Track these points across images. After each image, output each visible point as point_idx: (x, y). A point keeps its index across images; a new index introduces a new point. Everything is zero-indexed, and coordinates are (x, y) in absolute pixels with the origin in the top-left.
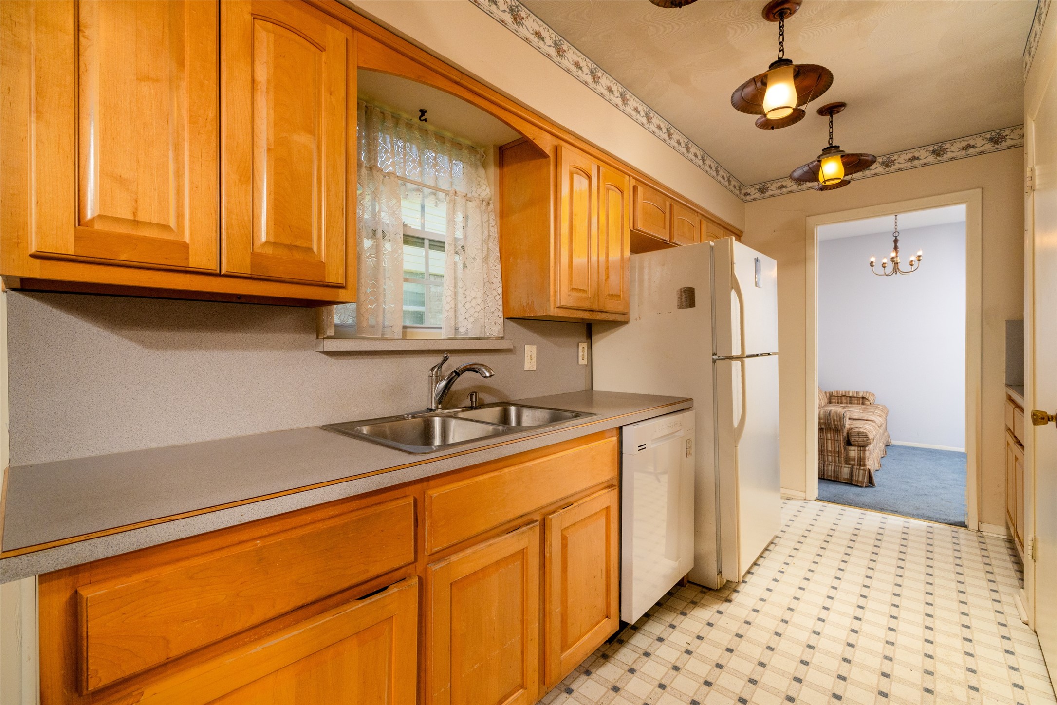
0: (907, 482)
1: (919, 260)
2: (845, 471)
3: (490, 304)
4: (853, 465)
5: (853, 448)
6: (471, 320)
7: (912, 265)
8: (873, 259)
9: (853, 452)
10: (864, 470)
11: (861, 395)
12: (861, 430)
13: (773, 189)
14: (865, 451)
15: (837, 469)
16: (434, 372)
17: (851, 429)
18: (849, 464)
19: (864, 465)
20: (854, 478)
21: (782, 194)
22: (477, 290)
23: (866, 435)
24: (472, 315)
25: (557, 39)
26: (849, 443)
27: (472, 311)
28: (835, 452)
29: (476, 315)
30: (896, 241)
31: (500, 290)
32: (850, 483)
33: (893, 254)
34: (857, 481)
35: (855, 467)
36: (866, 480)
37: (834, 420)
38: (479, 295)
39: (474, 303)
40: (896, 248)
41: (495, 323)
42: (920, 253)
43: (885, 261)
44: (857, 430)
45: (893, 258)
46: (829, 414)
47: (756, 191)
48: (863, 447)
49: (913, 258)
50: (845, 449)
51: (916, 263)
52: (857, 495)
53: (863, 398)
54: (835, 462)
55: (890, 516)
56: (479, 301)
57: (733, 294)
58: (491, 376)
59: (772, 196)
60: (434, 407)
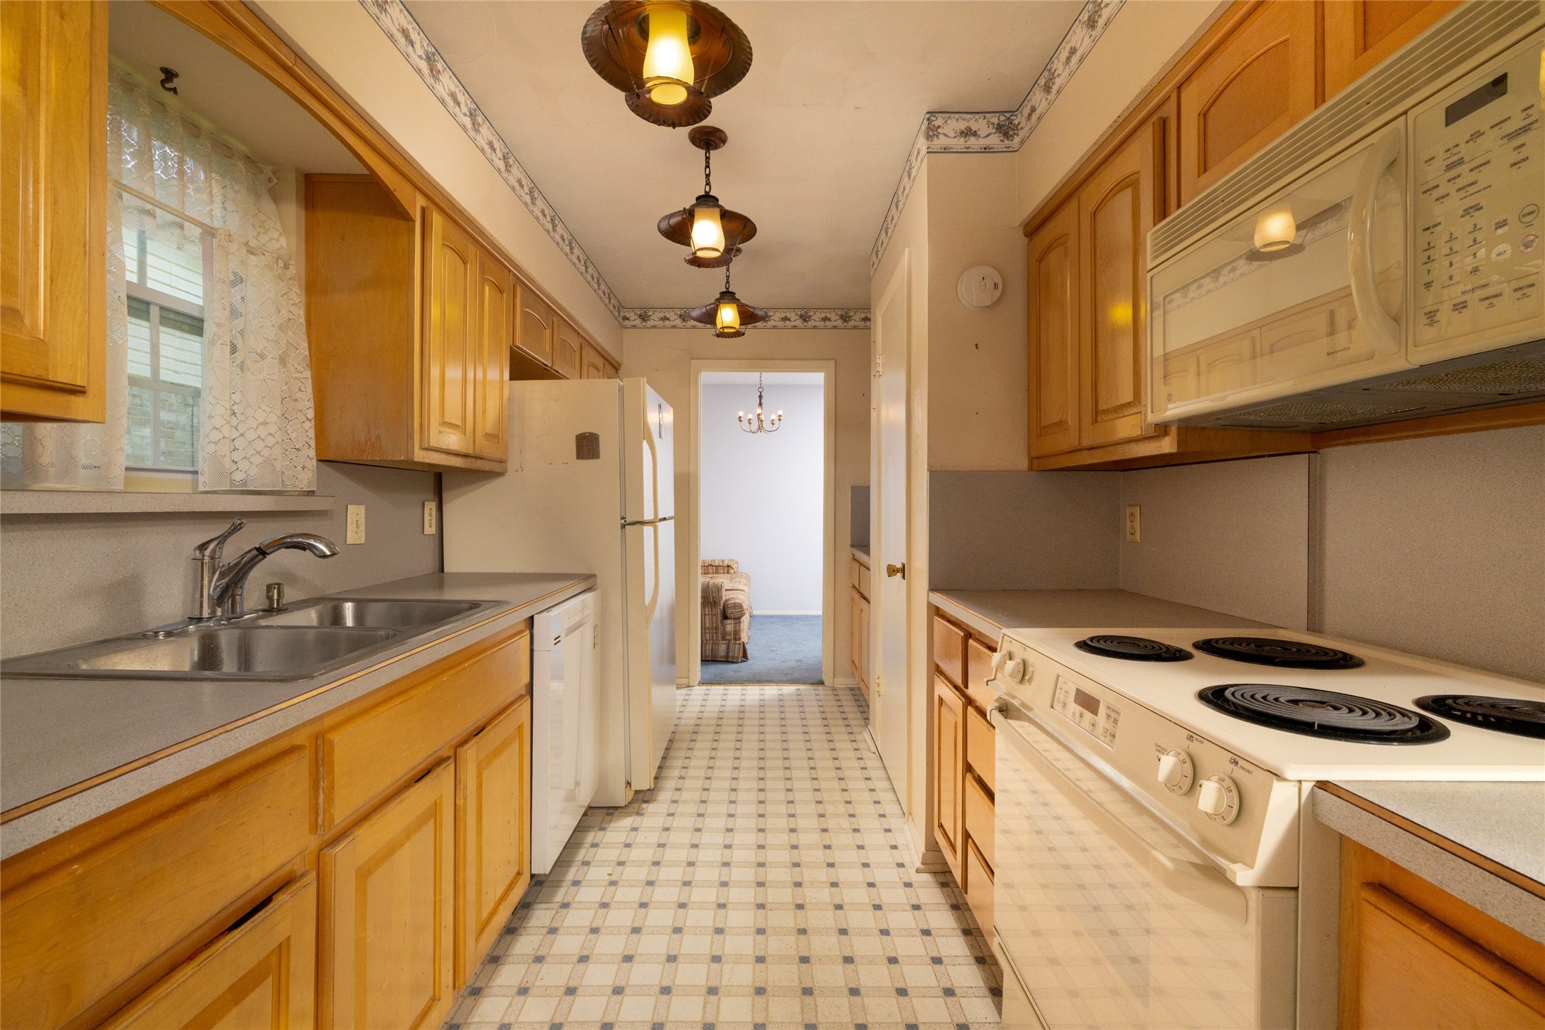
0: (773, 651)
1: (780, 420)
2: (722, 649)
3: (293, 436)
4: (729, 641)
5: (729, 621)
6: (258, 460)
7: (773, 424)
8: (741, 414)
9: (730, 626)
10: (739, 644)
11: (726, 563)
12: (737, 601)
13: (655, 318)
14: (740, 622)
15: (714, 648)
16: (207, 552)
17: (727, 601)
18: (726, 640)
19: (740, 639)
20: (730, 654)
21: (665, 327)
22: (268, 410)
23: (740, 606)
24: (258, 453)
25: (430, 50)
26: (725, 617)
27: (259, 445)
28: (712, 629)
29: (266, 452)
30: (760, 397)
31: (311, 414)
32: (727, 660)
33: (759, 411)
34: (733, 657)
35: (732, 642)
36: (741, 654)
37: (713, 592)
38: (272, 418)
39: (262, 431)
40: (760, 404)
41: (303, 468)
42: (780, 413)
43: (750, 416)
44: (733, 602)
45: (759, 415)
46: (708, 586)
47: (636, 317)
48: (738, 619)
49: (774, 417)
50: (722, 623)
51: (776, 422)
52: (735, 671)
53: (728, 566)
54: (712, 639)
55: (766, 687)
56: (273, 429)
57: (645, 445)
58: (333, 554)
59: (654, 327)
60: (206, 614)
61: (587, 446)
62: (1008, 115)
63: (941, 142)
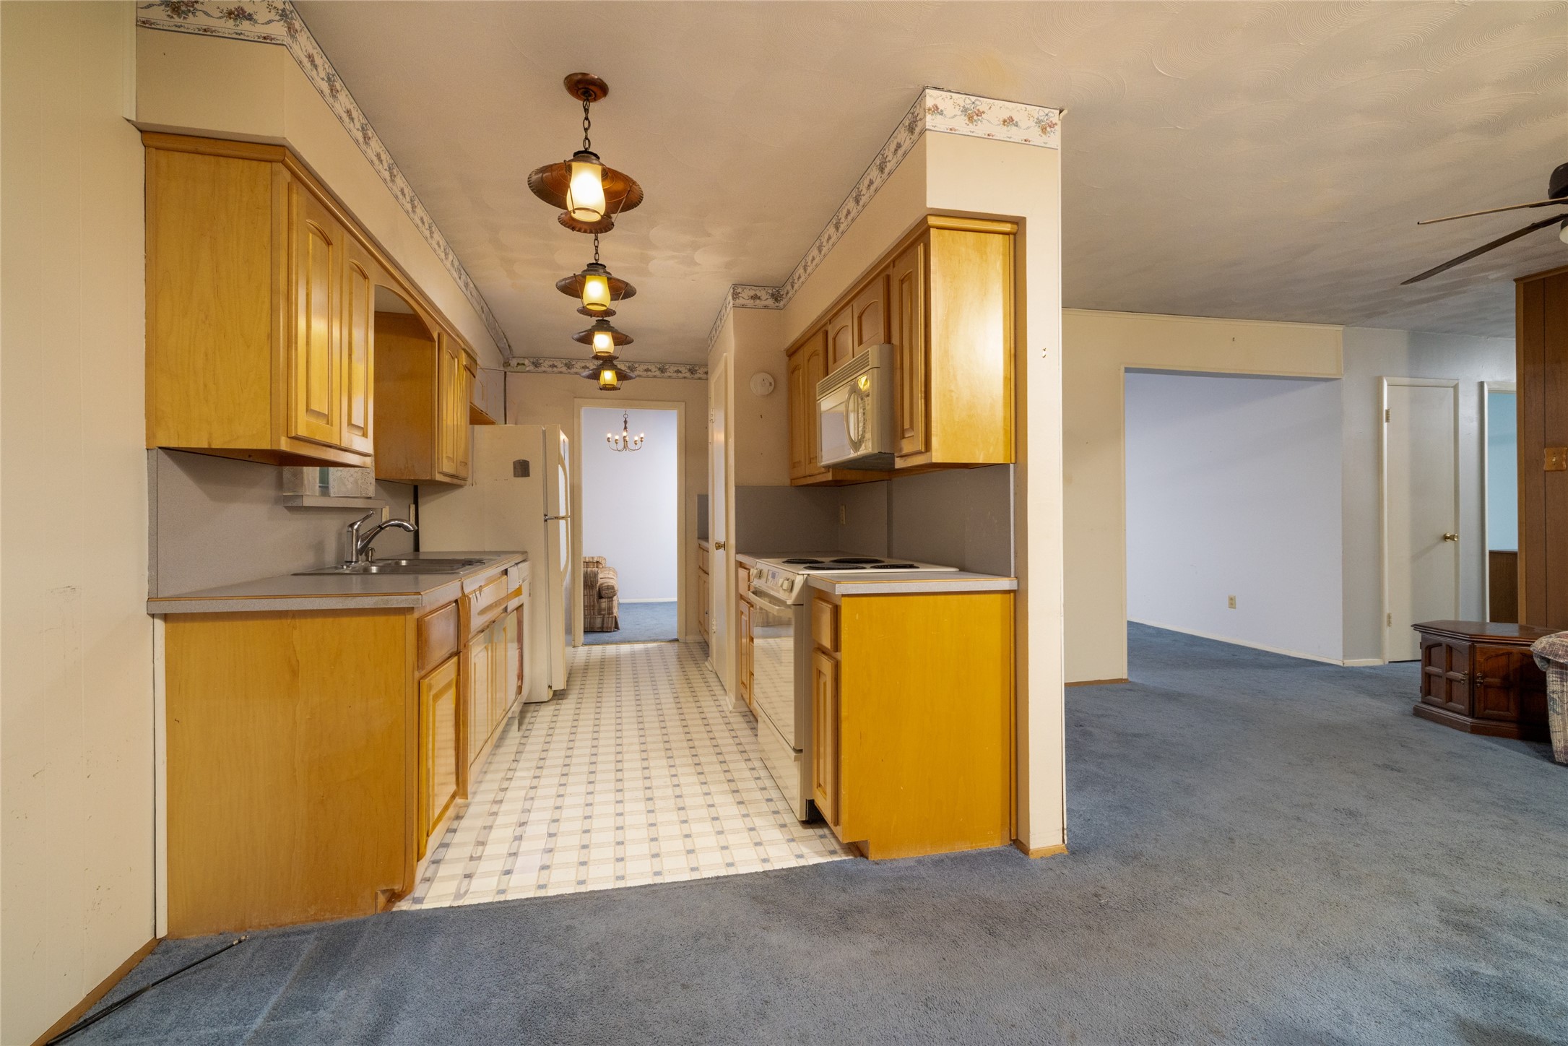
0: (640, 625)
1: (642, 441)
2: (598, 621)
4: (604, 615)
5: (604, 600)
7: (636, 444)
8: (609, 435)
9: (604, 604)
10: (612, 617)
11: (595, 560)
12: (610, 584)
13: (545, 366)
14: (612, 601)
15: (592, 621)
16: (355, 527)
17: (601, 584)
18: (601, 614)
19: (612, 613)
20: (605, 625)
21: (553, 372)
23: (613, 588)
26: (600, 597)
28: (590, 606)
30: (626, 422)
32: (602, 630)
33: (625, 434)
34: (607, 628)
35: (606, 616)
36: (613, 625)
37: (590, 577)
40: (625, 428)
41: (370, 484)
42: (642, 435)
43: (617, 437)
44: (606, 584)
45: (625, 437)
46: (587, 573)
47: (529, 364)
48: (611, 598)
49: (636, 438)
50: (598, 602)
51: (639, 443)
52: (610, 637)
53: (597, 562)
54: (590, 614)
55: (635, 645)
57: (560, 468)
59: (544, 372)
60: (354, 560)
61: (522, 469)
62: (777, 289)
63: (740, 301)
